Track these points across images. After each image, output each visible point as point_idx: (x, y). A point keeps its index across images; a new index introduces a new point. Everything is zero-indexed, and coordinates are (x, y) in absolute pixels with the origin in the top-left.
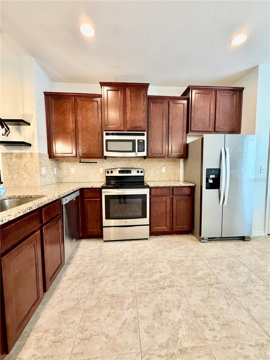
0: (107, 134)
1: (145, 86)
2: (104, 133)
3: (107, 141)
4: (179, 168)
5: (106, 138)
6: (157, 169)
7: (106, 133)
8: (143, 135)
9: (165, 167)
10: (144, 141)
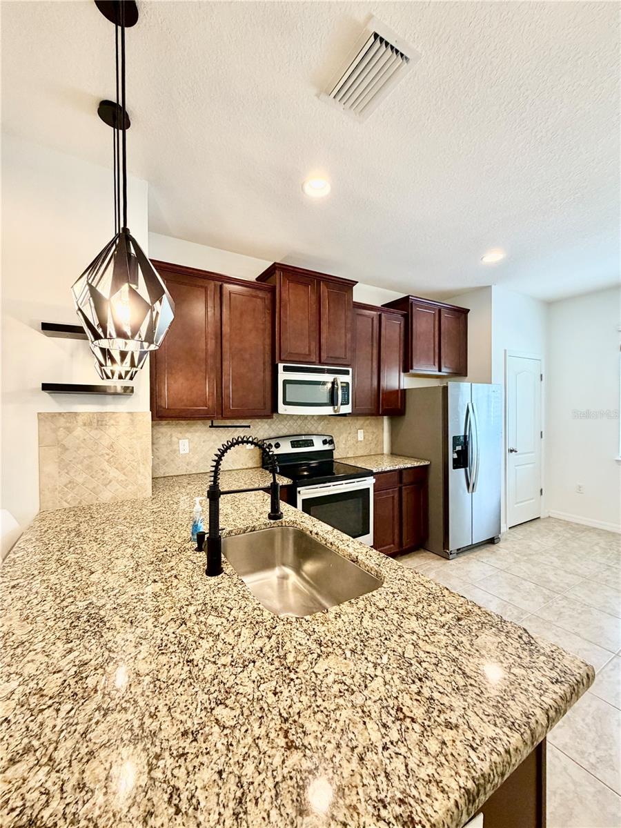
0: (286, 369)
1: (348, 285)
2: (281, 366)
3: (285, 382)
4: (383, 429)
5: (283, 376)
6: (350, 433)
7: (284, 367)
8: (347, 373)
9: (362, 431)
10: (348, 384)
